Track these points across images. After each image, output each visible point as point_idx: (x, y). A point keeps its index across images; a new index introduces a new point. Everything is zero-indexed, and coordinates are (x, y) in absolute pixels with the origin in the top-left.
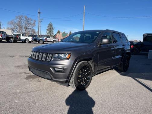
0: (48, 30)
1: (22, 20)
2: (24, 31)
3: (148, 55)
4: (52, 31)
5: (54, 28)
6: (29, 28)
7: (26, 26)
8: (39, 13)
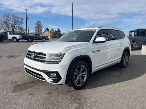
1: (8, 18)
2: (11, 29)
4: (40, 29)
5: (42, 26)
6: (16, 26)
7: (14, 24)
8: (26, 10)
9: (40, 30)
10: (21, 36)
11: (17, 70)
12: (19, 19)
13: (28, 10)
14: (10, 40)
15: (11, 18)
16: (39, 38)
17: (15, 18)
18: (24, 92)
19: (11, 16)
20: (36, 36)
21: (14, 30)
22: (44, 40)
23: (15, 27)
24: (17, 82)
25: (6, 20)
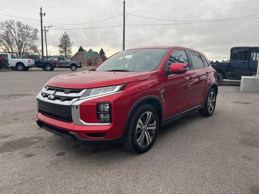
0: (61, 46)
1: (11, 28)
2: (16, 49)
3: (239, 85)
4: (68, 49)
5: (72, 43)
6: (26, 44)
7: (21, 39)
8: (41, 14)
9: (69, 51)
10: (32, 62)
11: (14, 118)
12: (30, 31)
13: (45, 14)
14: (12, 67)
15: (16, 28)
16: (65, 65)
17: (24, 30)
18: (17, 152)
19: (16, 26)
20: (60, 61)
21: (22, 50)
22: (74, 68)
23: (23, 46)
24: (10, 136)
25: (7, 33)
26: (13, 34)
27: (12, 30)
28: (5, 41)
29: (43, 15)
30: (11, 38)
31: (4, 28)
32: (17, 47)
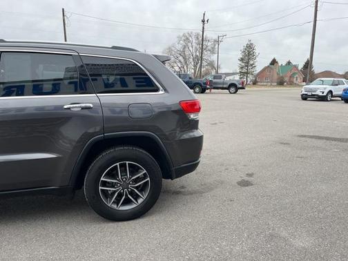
0: (242, 60)
1: (189, 42)
2: (191, 66)
7: (198, 54)
8: (203, 21)
9: (251, 65)
12: (209, 44)
13: (208, 21)
19: (194, 39)
22: (233, 90)
25: (185, 47)
26: (191, 48)
27: (190, 44)
28: (181, 58)
29: (206, 22)
30: (187, 53)
31: (181, 42)
32: (193, 63)
